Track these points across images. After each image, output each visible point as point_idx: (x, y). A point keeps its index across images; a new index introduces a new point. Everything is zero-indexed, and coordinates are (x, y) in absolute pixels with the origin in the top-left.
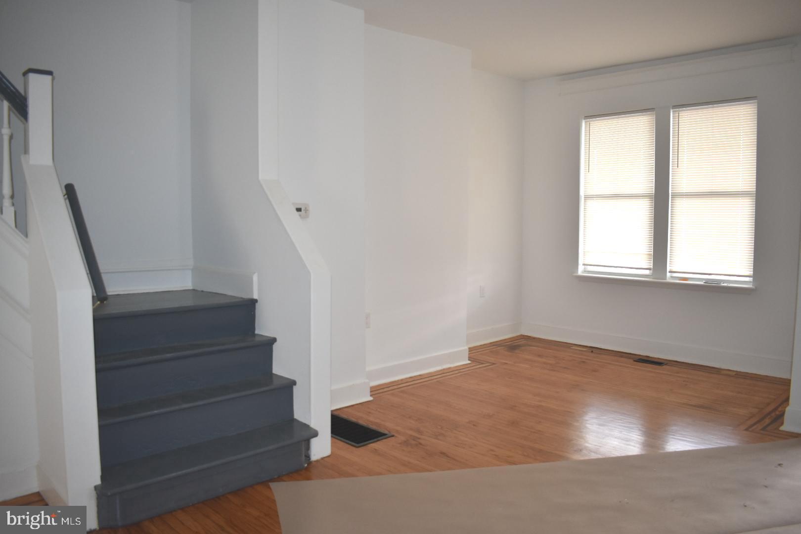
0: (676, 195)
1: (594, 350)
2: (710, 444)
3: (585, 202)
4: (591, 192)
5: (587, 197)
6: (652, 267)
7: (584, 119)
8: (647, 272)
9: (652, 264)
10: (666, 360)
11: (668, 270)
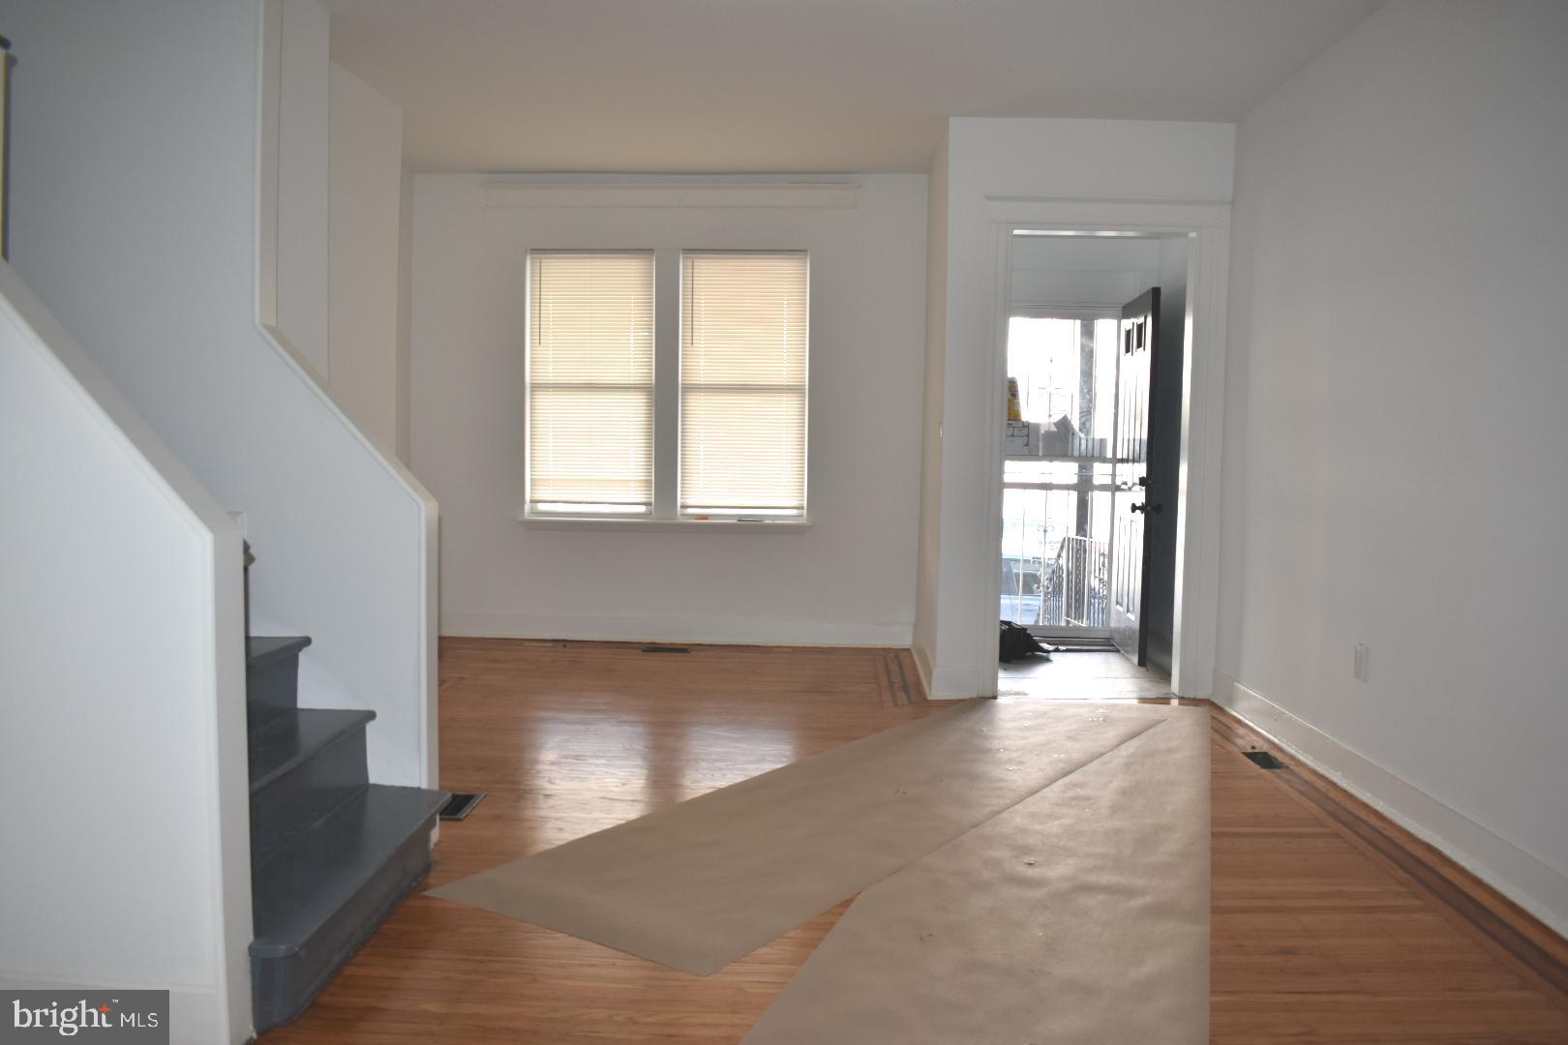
0: (690, 388)
1: (567, 644)
2: (776, 762)
3: (531, 395)
4: (542, 379)
5: (535, 387)
6: (653, 500)
7: (531, 254)
8: (642, 509)
9: (653, 496)
10: (690, 645)
11: (679, 505)
